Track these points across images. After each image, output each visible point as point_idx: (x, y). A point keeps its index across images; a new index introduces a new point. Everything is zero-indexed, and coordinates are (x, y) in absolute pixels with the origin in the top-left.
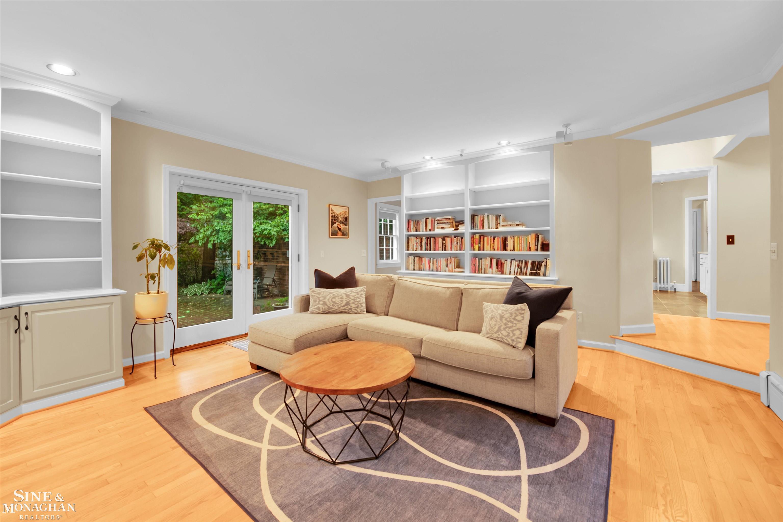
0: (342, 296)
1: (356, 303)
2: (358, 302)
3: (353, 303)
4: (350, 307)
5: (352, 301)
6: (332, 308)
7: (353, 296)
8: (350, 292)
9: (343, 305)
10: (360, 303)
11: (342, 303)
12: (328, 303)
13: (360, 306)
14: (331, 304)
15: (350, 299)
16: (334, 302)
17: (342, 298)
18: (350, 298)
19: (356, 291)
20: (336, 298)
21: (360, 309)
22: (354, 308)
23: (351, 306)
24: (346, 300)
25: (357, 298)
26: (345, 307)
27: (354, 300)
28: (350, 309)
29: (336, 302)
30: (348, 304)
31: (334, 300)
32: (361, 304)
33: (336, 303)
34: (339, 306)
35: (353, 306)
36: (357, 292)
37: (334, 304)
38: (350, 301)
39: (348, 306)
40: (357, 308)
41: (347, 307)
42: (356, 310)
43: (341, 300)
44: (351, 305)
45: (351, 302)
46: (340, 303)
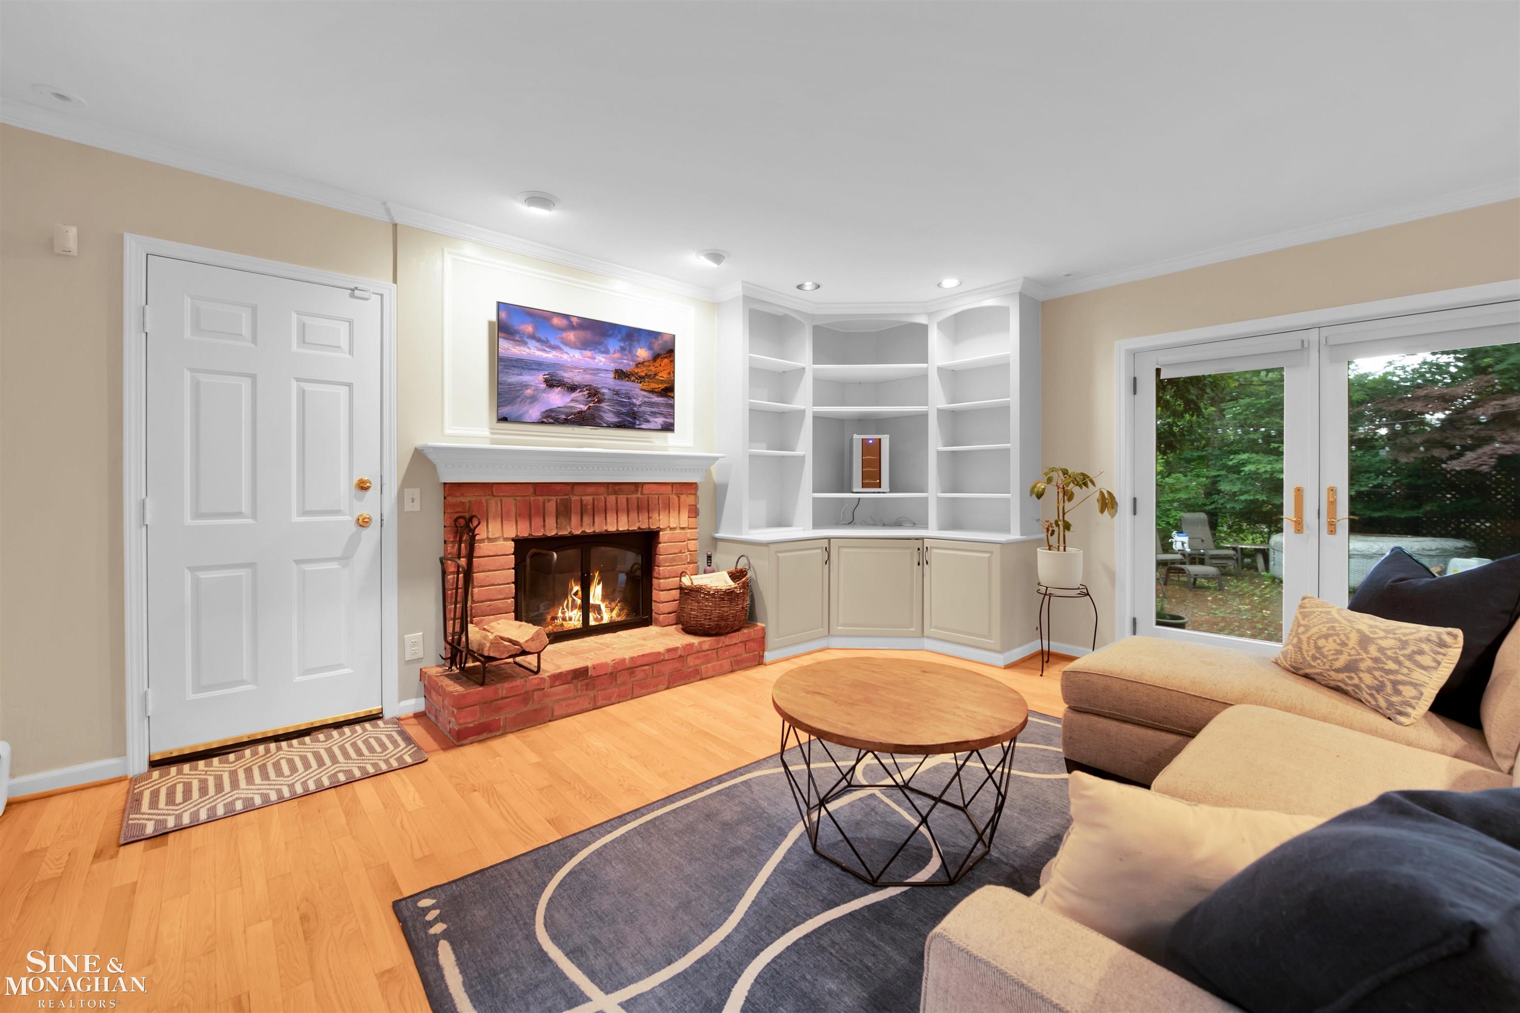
0: (1348, 638)
1: (1377, 674)
2: (1390, 672)
3: (1369, 671)
4: (1356, 681)
5: (1369, 663)
6: (1311, 666)
7: (1381, 650)
8: (1382, 634)
9: (1338, 664)
10: (1391, 677)
11: (1336, 660)
12: (1305, 647)
13: (1389, 688)
14: (1311, 653)
15: (1364, 656)
16: (1318, 648)
17: (1344, 644)
18: (1367, 652)
19: (1405, 635)
20: (1330, 640)
21: (1387, 701)
22: (1368, 686)
23: (1360, 678)
24: (1353, 652)
25: (1390, 658)
26: (1341, 676)
27: (1376, 660)
28: (1356, 686)
29: (1325, 650)
30: (1351, 667)
31: (1321, 643)
32: (1395, 683)
33: (1322, 654)
34: (1327, 667)
35: (1368, 679)
36: (1404, 638)
37: (1318, 655)
38: (1363, 659)
39: (1353, 675)
40: (1378, 692)
41: (1351, 678)
42: (1371, 695)
43: (1338, 648)
44: (1362, 675)
45: (1363, 666)
46: (1330, 658)
